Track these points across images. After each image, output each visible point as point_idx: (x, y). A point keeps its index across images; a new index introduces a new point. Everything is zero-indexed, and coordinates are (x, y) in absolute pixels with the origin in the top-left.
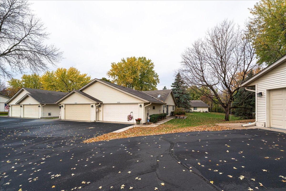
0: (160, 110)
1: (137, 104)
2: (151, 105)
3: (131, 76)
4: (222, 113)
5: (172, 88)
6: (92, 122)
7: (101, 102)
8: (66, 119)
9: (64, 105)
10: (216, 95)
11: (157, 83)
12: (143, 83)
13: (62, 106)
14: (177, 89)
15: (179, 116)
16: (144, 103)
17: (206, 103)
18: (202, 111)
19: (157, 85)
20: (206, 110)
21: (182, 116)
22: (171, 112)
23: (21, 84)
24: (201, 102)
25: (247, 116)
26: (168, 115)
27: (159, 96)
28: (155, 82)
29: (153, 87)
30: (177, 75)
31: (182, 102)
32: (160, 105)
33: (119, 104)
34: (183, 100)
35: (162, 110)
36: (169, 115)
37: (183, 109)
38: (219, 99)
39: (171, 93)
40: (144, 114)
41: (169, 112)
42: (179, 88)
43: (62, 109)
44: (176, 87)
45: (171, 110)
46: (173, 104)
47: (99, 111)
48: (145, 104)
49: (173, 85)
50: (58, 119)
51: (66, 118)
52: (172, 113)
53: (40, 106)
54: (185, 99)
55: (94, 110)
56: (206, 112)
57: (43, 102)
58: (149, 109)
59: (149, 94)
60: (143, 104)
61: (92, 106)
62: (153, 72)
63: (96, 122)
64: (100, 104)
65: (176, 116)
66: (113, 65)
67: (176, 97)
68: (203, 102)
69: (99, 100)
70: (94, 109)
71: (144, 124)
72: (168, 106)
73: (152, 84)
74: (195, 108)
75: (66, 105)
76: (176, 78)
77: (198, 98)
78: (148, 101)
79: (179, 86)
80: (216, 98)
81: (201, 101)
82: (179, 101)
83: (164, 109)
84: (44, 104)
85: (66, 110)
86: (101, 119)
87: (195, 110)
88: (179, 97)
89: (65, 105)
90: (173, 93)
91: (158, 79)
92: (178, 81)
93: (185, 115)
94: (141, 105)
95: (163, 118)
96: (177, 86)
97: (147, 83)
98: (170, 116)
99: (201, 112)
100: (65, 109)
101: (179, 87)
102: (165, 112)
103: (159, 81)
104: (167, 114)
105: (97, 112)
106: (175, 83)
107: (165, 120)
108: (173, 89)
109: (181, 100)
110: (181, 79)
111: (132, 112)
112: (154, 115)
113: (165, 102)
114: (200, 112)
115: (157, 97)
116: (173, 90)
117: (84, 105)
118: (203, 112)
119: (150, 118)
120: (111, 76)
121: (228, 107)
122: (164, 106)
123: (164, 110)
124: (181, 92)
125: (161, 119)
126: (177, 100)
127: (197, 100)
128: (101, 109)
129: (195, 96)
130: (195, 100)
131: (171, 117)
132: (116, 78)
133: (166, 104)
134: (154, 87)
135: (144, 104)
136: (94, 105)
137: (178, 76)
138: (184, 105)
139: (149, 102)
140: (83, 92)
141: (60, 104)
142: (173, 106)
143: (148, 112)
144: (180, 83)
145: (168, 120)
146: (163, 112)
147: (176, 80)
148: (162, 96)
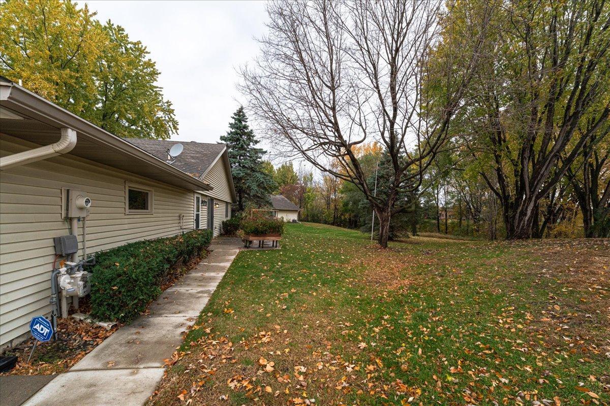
0: (180, 217)
15: (259, 238)
17: (291, 201)
18: (285, 220)
20: (294, 216)
21: (269, 241)
22: (223, 222)
26: (213, 234)
27: (175, 152)
35: (190, 217)
36: (216, 233)
39: (223, 157)
41: (217, 223)
42: (243, 152)
45: (221, 215)
46: (227, 198)
49: (223, 140)
56: (294, 221)
58: (81, 203)
65: (248, 238)
67: (235, 178)
68: (285, 198)
72: (212, 199)
76: (233, 121)
79: (242, 146)
83: (198, 211)
88: (240, 179)
90: (227, 159)
91: (172, 119)
92: (238, 132)
93: (280, 235)
96: (237, 144)
98: (220, 237)
102: (203, 225)
104: (210, 232)
106: (229, 134)
107: (209, 269)
109: (248, 187)
110: (248, 128)
122: (198, 198)
123: (198, 216)
124: (249, 164)
125: (185, 262)
131: (225, 243)
137: (239, 116)
142: (226, 202)
143: (71, 229)
144: (245, 137)
145: (222, 264)
146: (192, 226)
147: (232, 126)
148: (189, 157)
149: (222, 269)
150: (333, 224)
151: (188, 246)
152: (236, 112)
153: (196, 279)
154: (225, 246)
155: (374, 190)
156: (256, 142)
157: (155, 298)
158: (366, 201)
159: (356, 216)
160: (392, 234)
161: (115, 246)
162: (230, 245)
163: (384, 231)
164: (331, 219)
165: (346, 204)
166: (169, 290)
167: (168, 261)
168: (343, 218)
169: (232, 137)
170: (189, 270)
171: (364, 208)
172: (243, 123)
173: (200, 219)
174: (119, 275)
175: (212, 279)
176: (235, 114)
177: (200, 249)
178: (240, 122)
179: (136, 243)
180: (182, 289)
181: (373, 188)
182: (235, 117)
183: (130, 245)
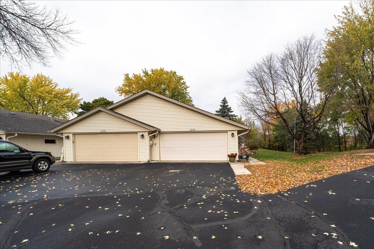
6: (141, 163)
8: (77, 161)
9: (71, 136)
13: (68, 137)
33: (192, 132)
40: (238, 146)
47: (153, 144)
49: (217, 112)
50: (59, 161)
51: (76, 159)
53: (1, 138)
55: (146, 142)
57: (11, 131)
60: (236, 131)
61: (143, 136)
63: (151, 162)
64: (157, 132)
66: (127, 78)
71: (238, 161)
75: (76, 135)
84: (14, 134)
85: (76, 146)
86: (156, 158)
89: (74, 134)
94: (233, 134)
100: (73, 142)
105: (151, 146)
106: (220, 110)
110: (228, 106)
117: (122, 134)
128: (156, 141)
136: (146, 134)
137: (224, 101)
141: (62, 134)
144: (226, 110)
147: (221, 106)
150: (268, 149)
152: (222, 100)
155: (294, 129)
156: (232, 112)
158: (290, 135)
159: (282, 144)
160: (306, 151)
164: (267, 146)
165: (276, 138)
168: (275, 145)
171: (289, 139)
172: (226, 104)
176: (222, 101)
178: (224, 104)
181: (293, 129)
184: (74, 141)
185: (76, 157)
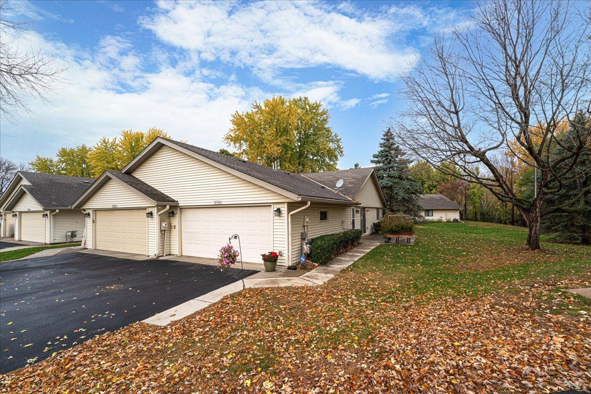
0: (343, 222)
1: (267, 205)
2: (309, 207)
3: (276, 139)
4: (491, 222)
5: (374, 165)
6: (150, 257)
7: (174, 201)
8: (97, 248)
9: (91, 212)
10: (496, 176)
11: (339, 157)
12: (307, 157)
13: (89, 214)
14: (385, 167)
15: (397, 236)
16: (288, 203)
17: (452, 200)
18: (444, 220)
19: (337, 162)
20: (456, 216)
21: (405, 237)
22: (374, 224)
23: (58, 167)
24: (441, 199)
25: (575, 232)
26: (365, 232)
27: (340, 184)
28: (332, 155)
29: (329, 165)
30: (384, 135)
31: (400, 198)
32: (341, 206)
33: (218, 206)
34: (402, 194)
35: (349, 222)
36: (368, 232)
37: (401, 217)
38: (506, 188)
39: (372, 176)
40: (290, 236)
41: (369, 225)
42: (391, 165)
43: (89, 221)
44: (384, 163)
45: (372, 218)
46: (378, 205)
47: (170, 227)
48: (292, 206)
49: (375, 157)
50: (79, 247)
52: (377, 228)
53: (47, 215)
54: (407, 191)
55: (154, 224)
56: (455, 221)
57: (53, 206)
58: (307, 220)
59: (315, 180)
60: (286, 205)
61: (150, 214)
62: (328, 131)
63: (161, 258)
64: (168, 207)
65: (389, 236)
67: (384, 187)
68: (445, 197)
69: (170, 196)
70: (156, 221)
71: (289, 268)
72: (364, 208)
73: (327, 160)
74: (428, 212)
75: (97, 212)
76: (383, 141)
77: (432, 190)
78: (299, 195)
79: (390, 160)
80: (498, 186)
81: (441, 196)
82: (391, 197)
83: (353, 217)
84: (55, 210)
85: (97, 225)
86: (175, 250)
87: (427, 218)
88: (391, 187)
89: (96, 210)
90: (375, 177)
91: (339, 146)
92: (387, 149)
93: (411, 234)
94: (279, 211)
95: (352, 244)
96: (386, 159)
97: (315, 158)
98: (370, 234)
99: (443, 222)
100: (93, 222)
101: (389, 163)
102: (358, 226)
103: (341, 152)
104: (363, 231)
105: (164, 230)
106: (379, 152)
107: (356, 252)
108: (376, 167)
109: (396, 194)
110: (395, 144)
111: (235, 237)
112: (322, 238)
113: (357, 200)
114: (440, 222)
115: (334, 186)
116: (377, 170)
117: (135, 211)
118: (449, 221)
119: (311, 250)
120: (232, 143)
121: (535, 209)
122: (353, 209)
123: (353, 220)
124: (397, 174)
125: (345, 247)
126: (387, 194)
127: (432, 193)
128: (175, 221)
129: (426, 186)
130: (427, 193)
131: (372, 239)
132: (244, 147)
133: (357, 204)
134: (332, 166)
135: (288, 207)
136: (155, 211)
137: (387, 136)
138: (404, 205)
139: (300, 199)
140: (134, 175)
141: (84, 210)
142: (377, 208)
143: (304, 229)
144: (393, 152)
145: (365, 250)
146: (350, 227)
147: (382, 145)
148: (347, 183)
149: (364, 252)
151: (345, 238)
153: (349, 255)
154: (371, 241)
157: (331, 259)
161: (317, 236)
162: (375, 240)
163: (533, 232)
166: (337, 258)
167: (336, 244)
169: (382, 155)
170: (347, 251)
173: (355, 222)
174: (320, 247)
175: (357, 256)
177: (353, 241)
179: (324, 236)
180: (342, 258)
182: (384, 137)
183: (321, 236)
184: (94, 219)
185: (97, 243)
